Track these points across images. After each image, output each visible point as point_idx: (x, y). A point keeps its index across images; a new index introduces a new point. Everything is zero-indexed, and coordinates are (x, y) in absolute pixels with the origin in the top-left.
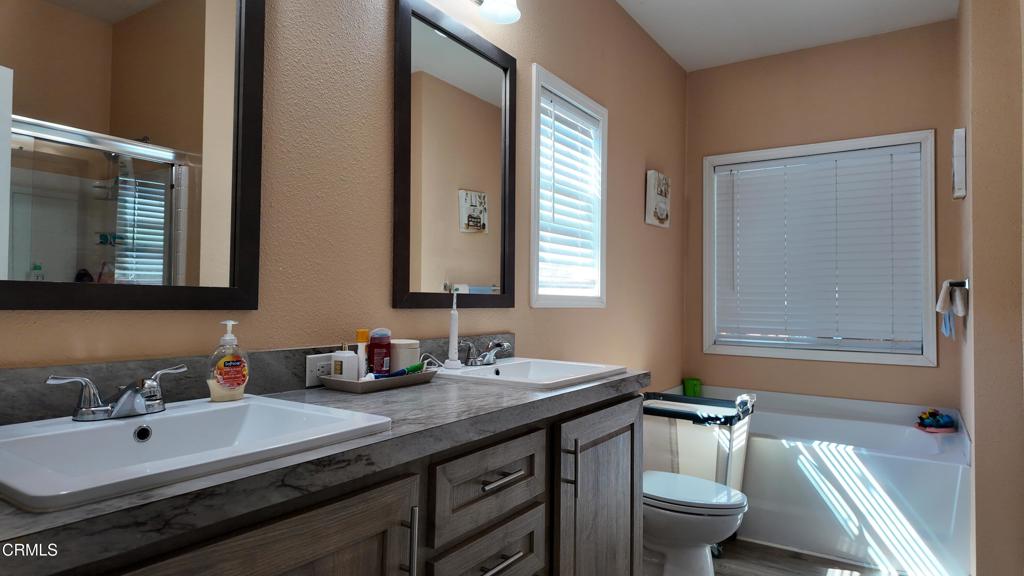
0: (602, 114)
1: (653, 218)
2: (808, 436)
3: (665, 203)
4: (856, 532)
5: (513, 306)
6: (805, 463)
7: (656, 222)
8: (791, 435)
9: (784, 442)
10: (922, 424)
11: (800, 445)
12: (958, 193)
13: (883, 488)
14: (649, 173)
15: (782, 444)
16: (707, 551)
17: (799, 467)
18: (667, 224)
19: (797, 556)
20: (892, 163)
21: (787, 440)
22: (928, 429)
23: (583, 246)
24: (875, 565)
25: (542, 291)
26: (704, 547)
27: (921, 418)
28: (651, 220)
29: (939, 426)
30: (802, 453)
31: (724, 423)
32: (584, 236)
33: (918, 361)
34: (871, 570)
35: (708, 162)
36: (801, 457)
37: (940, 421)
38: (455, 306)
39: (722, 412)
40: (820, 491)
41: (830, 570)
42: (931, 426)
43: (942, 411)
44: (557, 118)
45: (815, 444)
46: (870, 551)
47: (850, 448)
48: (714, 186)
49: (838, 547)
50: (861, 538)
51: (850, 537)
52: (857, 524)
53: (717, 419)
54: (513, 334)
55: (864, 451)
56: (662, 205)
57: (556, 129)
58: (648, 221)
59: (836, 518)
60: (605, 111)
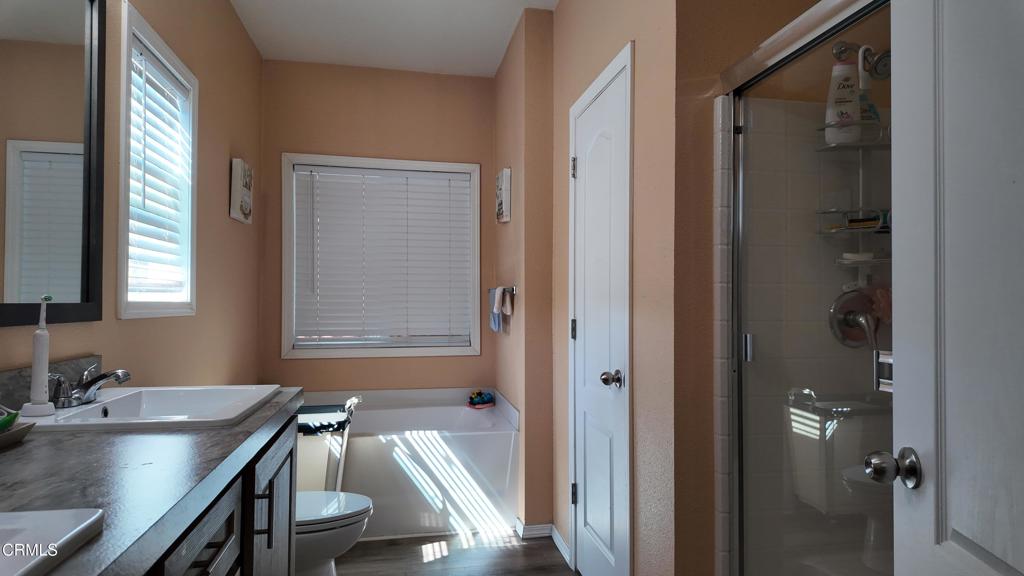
0: (192, 84)
1: (240, 212)
2: (400, 428)
3: (249, 197)
4: (441, 506)
5: (100, 319)
6: (400, 455)
7: (241, 217)
8: (387, 430)
9: (381, 437)
10: (472, 403)
11: (395, 437)
12: (505, 219)
13: (460, 461)
14: (235, 161)
15: (380, 440)
16: (333, 563)
17: (395, 460)
18: (250, 221)
19: (392, 543)
20: (450, 186)
21: (383, 435)
22: (477, 406)
23: (171, 240)
24: (455, 530)
25: (133, 297)
26: (330, 562)
27: (471, 398)
28: (236, 214)
29: (484, 403)
30: (397, 445)
31: (337, 429)
32: (172, 229)
33: (467, 351)
34: (452, 536)
35: (287, 158)
36: (396, 449)
37: (483, 399)
38: (43, 322)
39: (335, 418)
40: (412, 477)
41: (424, 547)
42: (479, 403)
43: (485, 390)
44: (148, 81)
45: (407, 434)
46: (451, 520)
47: (435, 433)
48: (293, 184)
49: (422, 524)
50: (445, 510)
51: (435, 512)
52: (441, 499)
53: (330, 425)
54: (100, 357)
55: (447, 434)
56: (246, 198)
57: (146, 94)
58: (233, 215)
59: (425, 498)
60: (196, 82)
